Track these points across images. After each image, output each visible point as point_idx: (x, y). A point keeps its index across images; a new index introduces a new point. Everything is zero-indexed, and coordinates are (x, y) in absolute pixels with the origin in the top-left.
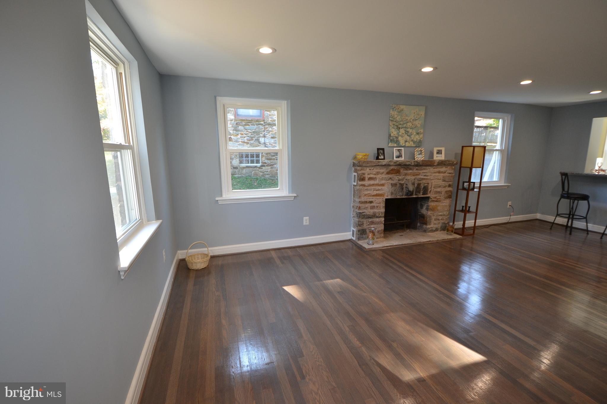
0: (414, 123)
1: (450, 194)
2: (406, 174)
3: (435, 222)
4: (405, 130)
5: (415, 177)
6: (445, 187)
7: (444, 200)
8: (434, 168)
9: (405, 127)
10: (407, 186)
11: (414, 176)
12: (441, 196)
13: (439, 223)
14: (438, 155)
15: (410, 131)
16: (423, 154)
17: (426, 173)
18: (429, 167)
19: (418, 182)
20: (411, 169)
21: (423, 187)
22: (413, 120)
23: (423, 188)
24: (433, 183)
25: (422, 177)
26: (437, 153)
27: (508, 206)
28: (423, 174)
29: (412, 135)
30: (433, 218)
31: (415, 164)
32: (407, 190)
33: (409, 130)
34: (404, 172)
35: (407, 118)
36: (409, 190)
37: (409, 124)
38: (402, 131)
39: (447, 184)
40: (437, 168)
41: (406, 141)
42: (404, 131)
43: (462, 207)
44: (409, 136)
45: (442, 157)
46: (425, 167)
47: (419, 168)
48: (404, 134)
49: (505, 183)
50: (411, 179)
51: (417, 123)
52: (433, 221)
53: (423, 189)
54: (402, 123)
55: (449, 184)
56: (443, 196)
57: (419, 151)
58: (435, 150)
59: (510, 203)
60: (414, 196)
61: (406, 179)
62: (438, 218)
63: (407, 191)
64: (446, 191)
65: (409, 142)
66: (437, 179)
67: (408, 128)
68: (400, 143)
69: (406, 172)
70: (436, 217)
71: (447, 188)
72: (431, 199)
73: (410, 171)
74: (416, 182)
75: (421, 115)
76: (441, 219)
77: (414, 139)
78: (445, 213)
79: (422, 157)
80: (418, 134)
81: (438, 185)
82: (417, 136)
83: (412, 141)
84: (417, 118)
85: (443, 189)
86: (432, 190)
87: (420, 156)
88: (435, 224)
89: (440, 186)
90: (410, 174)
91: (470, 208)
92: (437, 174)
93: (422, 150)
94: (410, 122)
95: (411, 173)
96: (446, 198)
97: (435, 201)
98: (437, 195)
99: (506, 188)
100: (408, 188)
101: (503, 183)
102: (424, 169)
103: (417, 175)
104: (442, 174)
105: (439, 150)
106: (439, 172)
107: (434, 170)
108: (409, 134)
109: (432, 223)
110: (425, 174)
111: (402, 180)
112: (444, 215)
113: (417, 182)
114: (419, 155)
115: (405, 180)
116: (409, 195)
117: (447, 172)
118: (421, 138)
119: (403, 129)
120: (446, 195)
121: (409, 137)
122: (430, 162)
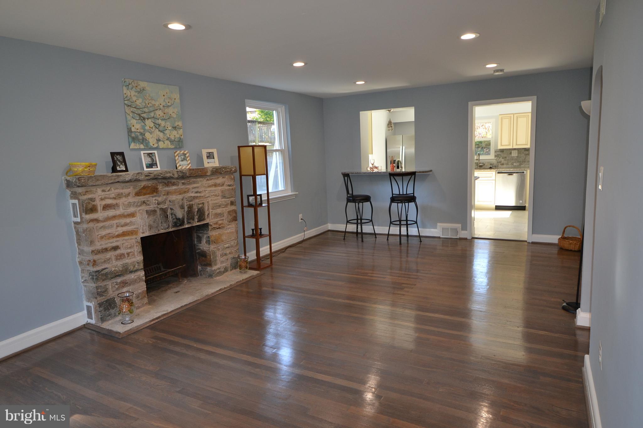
0: (166, 111)
1: (234, 215)
2: (168, 193)
3: (222, 259)
4: (153, 122)
5: (183, 195)
6: (226, 206)
7: (229, 225)
8: (207, 180)
9: (153, 117)
10: (172, 211)
11: (180, 194)
12: (223, 220)
13: (227, 259)
14: (210, 160)
15: (163, 123)
16: (187, 159)
17: (198, 187)
18: (201, 179)
19: (188, 203)
20: (174, 184)
21: (196, 210)
22: (163, 106)
23: (198, 211)
24: (210, 202)
25: (193, 195)
26: (208, 157)
27: (300, 221)
28: (194, 190)
29: (166, 129)
30: (219, 253)
31: (179, 175)
32: (174, 217)
33: (160, 121)
34: (164, 189)
35: (153, 102)
36: (178, 217)
37: (159, 113)
38: (149, 123)
39: (229, 200)
40: (212, 179)
41: (158, 140)
42: (153, 124)
43: (252, 230)
44: (161, 131)
45: (215, 163)
46: (195, 180)
47: (186, 181)
48: (153, 128)
49: (292, 192)
50: (178, 200)
51: (170, 111)
52: (219, 258)
53: (197, 213)
54: (146, 110)
55: (231, 201)
56: (227, 220)
57: (181, 156)
58: (204, 152)
59: (301, 216)
60: (187, 226)
61: (170, 201)
62: (225, 252)
63: (174, 219)
64: (229, 212)
65: (163, 142)
66: (213, 195)
67: (158, 119)
68: (149, 142)
69: (167, 189)
70: (223, 251)
71: (229, 206)
72: (211, 225)
73: (174, 187)
74: (186, 204)
75: (175, 99)
76: (230, 253)
77: (171, 137)
78: (232, 243)
79: (188, 165)
80: (175, 128)
81: (217, 205)
82: (175, 132)
83: (168, 139)
84: (169, 104)
85: (224, 209)
86: (210, 212)
87: (185, 162)
88: (222, 262)
89: (220, 206)
90: (175, 192)
91: (262, 229)
92: (213, 188)
93: (185, 153)
94: (160, 109)
95: (175, 189)
96: (230, 222)
97: (217, 229)
98: (218, 219)
99: (295, 197)
100: (175, 215)
101: (290, 192)
102: (194, 182)
103: (185, 192)
104: (220, 188)
105: (210, 153)
106: (215, 185)
107: (208, 182)
108: (161, 128)
109: (218, 262)
110: (196, 190)
111: (164, 202)
112: (232, 246)
113: (186, 203)
114: (182, 161)
115: (168, 203)
116: (178, 225)
117: (225, 184)
118: (181, 136)
119: (150, 120)
120: (230, 218)
121: (162, 133)
122: (200, 171)
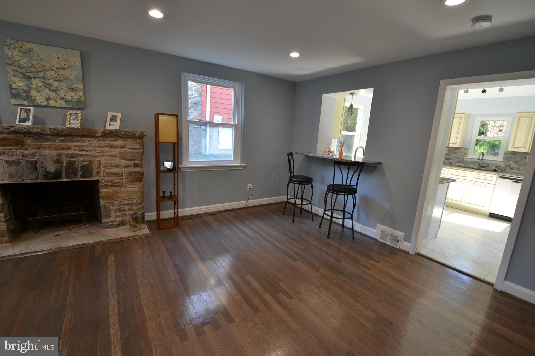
0: (61, 72)
1: (139, 176)
2: (39, 148)
3: (117, 214)
4: (42, 82)
5: (61, 151)
6: (128, 167)
7: (129, 184)
8: (99, 140)
9: (43, 77)
10: (43, 164)
11: (56, 150)
12: (122, 179)
13: (126, 215)
14: (112, 123)
15: (55, 84)
16: (78, 119)
17: (84, 146)
18: (89, 139)
19: (68, 159)
20: (47, 140)
21: (80, 166)
22: (57, 68)
23: (81, 168)
24: (102, 161)
25: (76, 152)
26: (111, 120)
27: (248, 189)
28: (76, 148)
29: (60, 90)
30: (113, 209)
31: (52, 132)
32: (44, 170)
33: (51, 82)
34: (34, 143)
35: (43, 63)
36: (48, 171)
37: (49, 74)
38: (36, 83)
39: (132, 162)
40: (107, 140)
41: (48, 99)
42: (42, 83)
44: (53, 91)
46: (80, 138)
47: (66, 139)
48: (42, 87)
50: (52, 155)
51: (67, 73)
52: (112, 213)
53: (81, 170)
54: (33, 70)
55: (134, 163)
56: (127, 179)
57: (73, 115)
58: (110, 115)
59: (250, 185)
60: (65, 180)
61: (40, 155)
62: (122, 208)
63: (43, 172)
64: (130, 173)
65: (55, 101)
66: (107, 155)
67: (49, 79)
68: (35, 99)
69: (38, 143)
70: (119, 207)
71: (132, 167)
72: (102, 183)
73: (48, 143)
74: (64, 160)
75: (74, 62)
76: (129, 210)
77: (66, 97)
78: (134, 201)
79: (78, 124)
80: (73, 90)
81: (113, 165)
82: (72, 94)
83: (62, 99)
84: (66, 67)
85: (123, 169)
86: (102, 171)
87: (75, 122)
88: (116, 216)
89: (116, 166)
90: (49, 147)
92: (108, 149)
93: (78, 113)
94: (52, 70)
95: (49, 145)
96: (131, 182)
97: (112, 186)
98: (114, 178)
99: (243, 168)
101: (240, 162)
102: (79, 141)
103: (64, 149)
104: (118, 150)
105: (115, 116)
106: (111, 147)
107: (99, 142)
108: (52, 88)
109: (112, 215)
110: (81, 148)
111: (34, 155)
112: (132, 204)
113: (66, 159)
114: (73, 120)
115: (37, 156)
116: (49, 178)
117: (127, 147)
118: (81, 97)
119: (37, 79)
120: (131, 178)
121: (54, 93)
122: (86, 131)
